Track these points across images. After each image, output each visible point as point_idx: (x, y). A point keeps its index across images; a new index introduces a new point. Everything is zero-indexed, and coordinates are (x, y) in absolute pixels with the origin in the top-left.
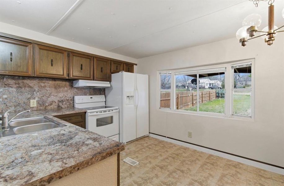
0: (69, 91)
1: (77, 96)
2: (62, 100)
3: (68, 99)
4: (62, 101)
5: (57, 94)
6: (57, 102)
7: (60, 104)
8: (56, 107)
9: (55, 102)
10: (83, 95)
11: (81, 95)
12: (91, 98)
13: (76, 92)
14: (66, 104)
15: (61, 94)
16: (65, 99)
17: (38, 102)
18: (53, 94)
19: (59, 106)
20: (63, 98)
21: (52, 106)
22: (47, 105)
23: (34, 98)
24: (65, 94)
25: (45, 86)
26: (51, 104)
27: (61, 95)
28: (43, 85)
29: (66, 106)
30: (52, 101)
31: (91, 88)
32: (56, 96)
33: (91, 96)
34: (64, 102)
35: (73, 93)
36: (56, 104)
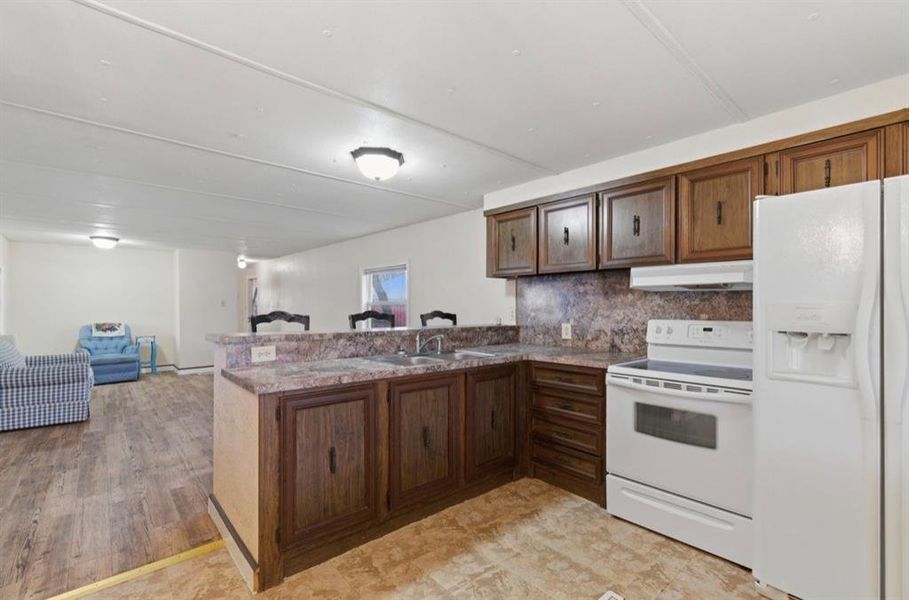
0: (639, 303)
1: (664, 319)
2: (622, 331)
3: (635, 327)
4: (621, 333)
5: (608, 313)
6: (609, 334)
7: (617, 341)
8: (607, 346)
9: (606, 333)
10: (683, 318)
11: (675, 318)
12: (705, 330)
13: (659, 306)
14: (630, 342)
15: (618, 311)
16: (629, 326)
17: (574, 331)
18: (601, 311)
19: (613, 346)
20: (623, 324)
21: (598, 343)
22: (589, 338)
23: (568, 321)
24: (629, 311)
25: (586, 293)
26: (597, 338)
27: (618, 314)
28: (581, 289)
29: (631, 347)
30: (600, 331)
31: (717, 293)
32: (608, 317)
33: (708, 324)
34: (626, 336)
35: (649, 310)
36: (608, 339)
